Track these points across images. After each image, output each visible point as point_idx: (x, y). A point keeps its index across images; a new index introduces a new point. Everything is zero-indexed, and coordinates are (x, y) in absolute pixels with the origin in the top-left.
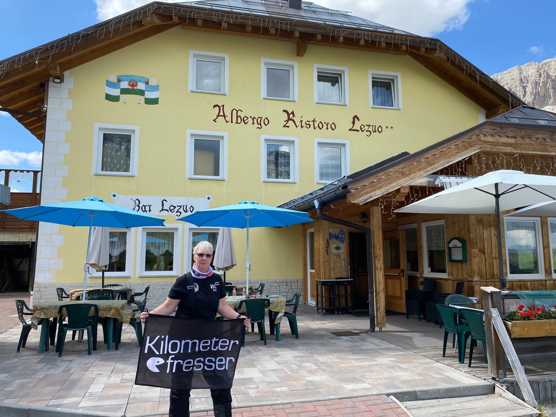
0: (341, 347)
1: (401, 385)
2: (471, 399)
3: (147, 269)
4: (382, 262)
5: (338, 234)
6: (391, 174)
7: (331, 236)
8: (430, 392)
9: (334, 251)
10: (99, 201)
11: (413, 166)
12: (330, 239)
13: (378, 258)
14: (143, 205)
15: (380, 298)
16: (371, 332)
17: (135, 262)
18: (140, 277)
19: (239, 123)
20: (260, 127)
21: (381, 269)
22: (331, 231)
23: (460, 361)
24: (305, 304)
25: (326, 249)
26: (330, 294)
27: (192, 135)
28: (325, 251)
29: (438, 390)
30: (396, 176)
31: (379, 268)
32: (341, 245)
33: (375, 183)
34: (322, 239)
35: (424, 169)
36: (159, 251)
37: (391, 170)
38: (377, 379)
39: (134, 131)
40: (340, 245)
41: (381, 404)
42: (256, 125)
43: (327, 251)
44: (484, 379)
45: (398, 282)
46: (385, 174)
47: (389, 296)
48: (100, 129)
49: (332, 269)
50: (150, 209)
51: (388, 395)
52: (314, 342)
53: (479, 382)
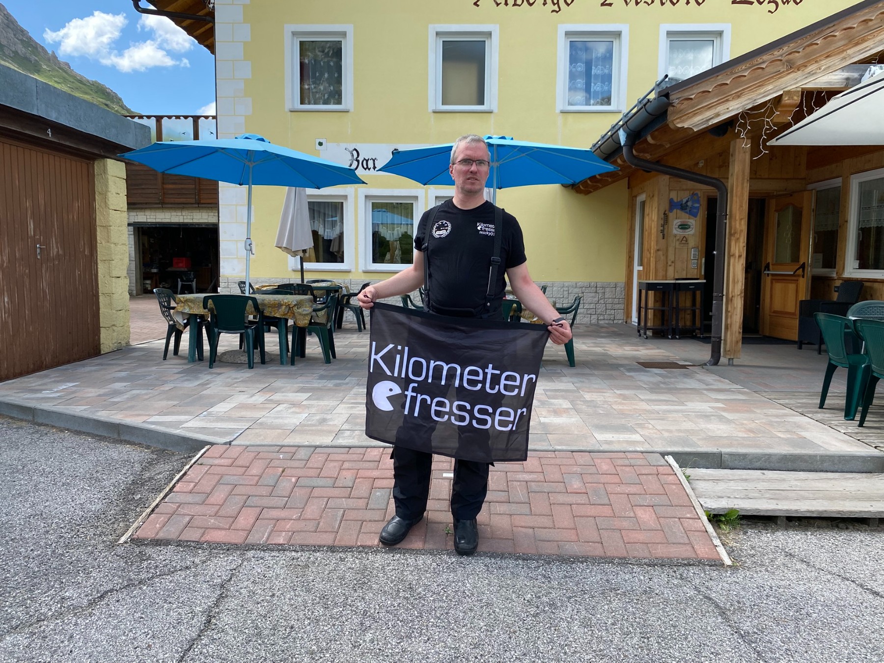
0: (638, 382)
1: (699, 443)
2: (832, 477)
3: (375, 261)
4: (745, 244)
5: (687, 201)
6: (764, 66)
7: (672, 205)
8: (750, 457)
9: (676, 231)
10: (257, 140)
11: (815, 47)
12: (671, 210)
13: (737, 236)
14: (365, 159)
15: (734, 308)
16: (712, 365)
17: (356, 248)
18: (365, 272)
19: (520, 6)
20: (558, 10)
21: (740, 256)
22: (673, 195)
23: (846, 416)
24: (626, 322)
25: (662, 228)
26: (663, 305)
27: (438, 34)
28: (659, 232)
29: (767, 457)
30: (775, 70)
31: (737, 255)
32: (692, 222)
33: (727, 87)
34: (656, 209)
35: (839, 53)
36: (393, 234)
37: (765, 57)
38: (663, 430)
39: (344, 34)
40: (690, 220)
41: (642, 466)
42: (550, 6)
43: (662, 231)
44: (876, 447)
45: (792, 287)
46: (750, 68)
47: (775, 312)
48: (294, 34)
49: (669, 263)
50: (374, 164)
51: (663, 454)
52: (596, 373)
53: (860, 450)
